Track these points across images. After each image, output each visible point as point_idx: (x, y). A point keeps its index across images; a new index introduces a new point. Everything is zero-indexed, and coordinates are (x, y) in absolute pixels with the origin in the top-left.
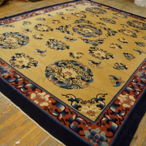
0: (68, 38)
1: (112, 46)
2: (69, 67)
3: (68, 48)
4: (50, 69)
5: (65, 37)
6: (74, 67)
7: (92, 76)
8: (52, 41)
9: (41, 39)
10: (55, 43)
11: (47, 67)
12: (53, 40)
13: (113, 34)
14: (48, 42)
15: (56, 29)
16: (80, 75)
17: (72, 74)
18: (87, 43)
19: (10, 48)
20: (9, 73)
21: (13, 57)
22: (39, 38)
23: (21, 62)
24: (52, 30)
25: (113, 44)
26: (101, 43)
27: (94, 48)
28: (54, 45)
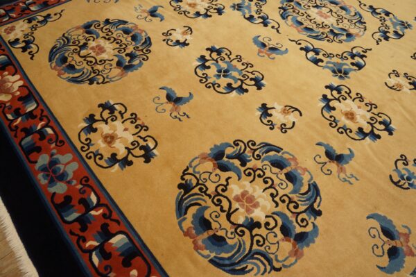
0: (264, 45)
1: (393, 81)
2: (253, 174)
3: (258, 84)
4: (194, 182)
5: (256, 40)
6: (268, 174)
7: (319, 213)
8: (215, 55)
9: (185, 44)
10: (224, 66)
11: (185, 173)
12: (219, 52)
13: (396, 33)
14: (202, 58)
15: (233, 7)
16: (282, 208)
17: (256, 205)
18: (316, 62)
19: (91, 81)
20: (69, 183)
21: (91, 119)
22: (178, 43)
23: (110, 139)
24: (220, 12)
25: (398, 75)
26: (360, 67)
27: (338, 89)
28: (219, 71)
